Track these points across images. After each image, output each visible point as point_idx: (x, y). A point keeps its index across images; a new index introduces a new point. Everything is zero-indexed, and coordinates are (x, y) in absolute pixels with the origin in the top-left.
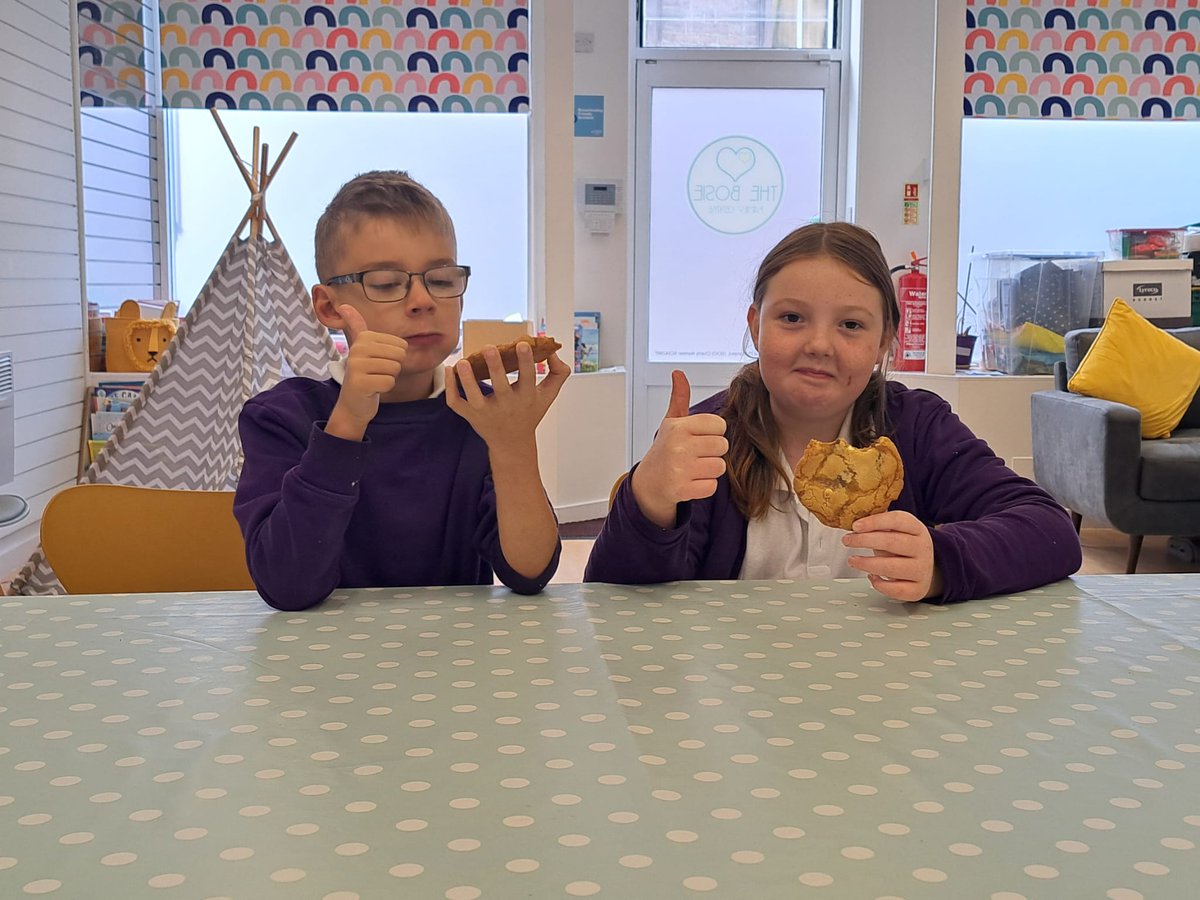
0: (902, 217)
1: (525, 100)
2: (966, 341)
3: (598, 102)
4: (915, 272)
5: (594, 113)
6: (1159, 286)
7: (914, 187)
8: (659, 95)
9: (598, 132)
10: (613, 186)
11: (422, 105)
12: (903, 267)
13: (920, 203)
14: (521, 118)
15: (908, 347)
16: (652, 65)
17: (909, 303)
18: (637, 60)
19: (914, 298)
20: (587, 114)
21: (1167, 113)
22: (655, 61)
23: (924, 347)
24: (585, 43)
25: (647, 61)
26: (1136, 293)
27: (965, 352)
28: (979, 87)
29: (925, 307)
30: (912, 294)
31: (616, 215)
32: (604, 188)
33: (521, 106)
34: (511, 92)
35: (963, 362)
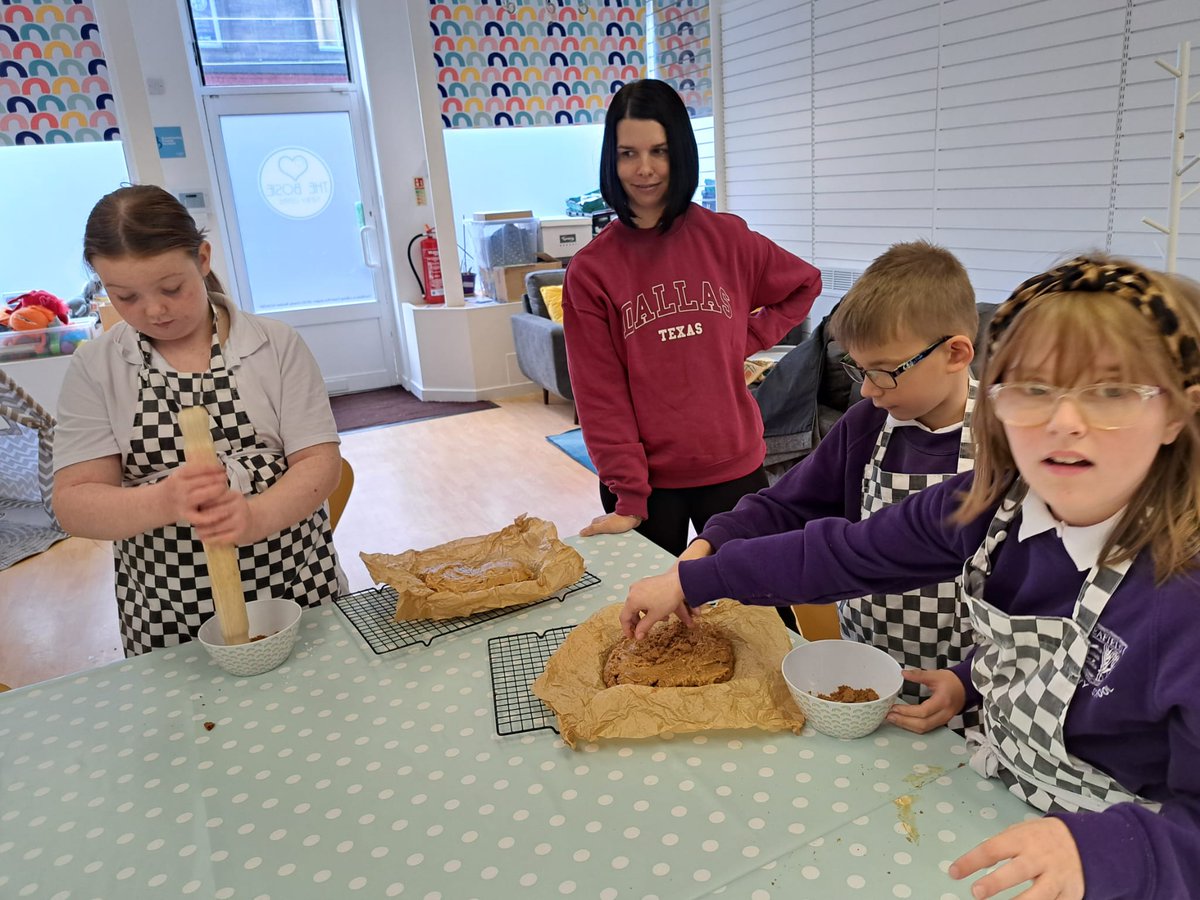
0: (415, 201)
1: (116, 130)
2: (469, 278)
3: (177, 131)
4: (430, 238)
5: (175, 140)
6: (574, 236)
7: (420, 180)
8: (227, 123)
9: (181, 154)
10: (201, 194)
11: (27, 139)
12: (421, 235)
13: (426, 189)
14: (116, 144)
15: (433, 288)
16: (215, 99)
17: (429, 259)
18: (203, 96)
19: (432, 256)
20: (168, 141)
21: (570, 121)
22: (217, 96)
23: (442, 287)
24: (157, 87)
25: (211, 96)
26: (562, 241)
27: (468, 285)
28: (452, 107)
29: (438, 261)
30: (430, 252)
31: (208, 214)
32: (195, 196)
33: (114, 135)
34: (103, 126)
35: (469, 292)
